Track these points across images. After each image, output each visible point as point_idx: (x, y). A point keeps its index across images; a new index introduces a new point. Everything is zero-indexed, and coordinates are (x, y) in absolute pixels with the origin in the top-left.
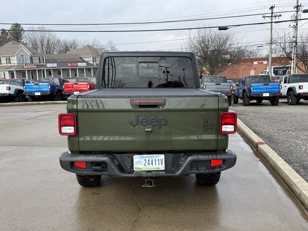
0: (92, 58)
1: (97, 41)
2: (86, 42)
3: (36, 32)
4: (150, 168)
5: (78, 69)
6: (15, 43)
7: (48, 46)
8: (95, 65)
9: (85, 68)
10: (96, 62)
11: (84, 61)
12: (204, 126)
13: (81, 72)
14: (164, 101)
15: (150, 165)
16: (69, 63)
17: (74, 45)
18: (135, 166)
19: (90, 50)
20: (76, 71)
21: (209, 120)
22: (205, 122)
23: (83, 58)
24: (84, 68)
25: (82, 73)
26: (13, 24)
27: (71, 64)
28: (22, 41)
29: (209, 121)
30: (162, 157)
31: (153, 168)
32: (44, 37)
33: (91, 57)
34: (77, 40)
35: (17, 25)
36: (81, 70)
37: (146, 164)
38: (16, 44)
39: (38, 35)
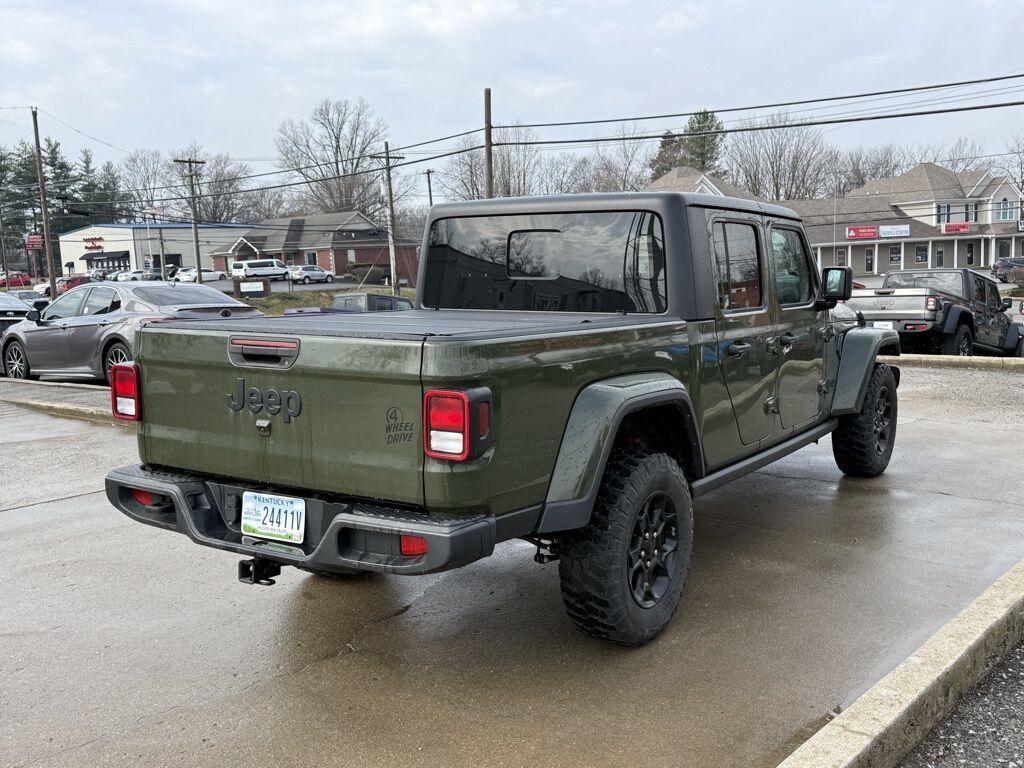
0: (934, 205)
1: (969, 147)
2: (930, 152)
3: (760, 131)
4: (272, 532)
5: (880, 245)
6: (686, 172)
7: (794, 176)
8: (943, 231)
9: (906, 244)
10: (948, 221)
11: (903, 219)
12: (388, 429)
13: (889, 256)
14: (294, 345)
15: (275, 523)
16: (847, 229)
17: (883, 167)
18: (243, 522)
19: (931, 178)
20: (871, 253)
21: (398, 412)
22: (390, 413)
23: (901, 208)
24: (900, 244)
25: (892, 259)
26: (695, 114)
27: (855, 231)
28: (717, 163)
29: (399, 414)
30: (300, 505)
31: (279, 533)
32: (785, 145)
33: (932, 203)
34: (897, 147)
35: (705, 116)
36: (891, 249)
37: (267, 521)
38: (689, 174)
39: (765, 143)
